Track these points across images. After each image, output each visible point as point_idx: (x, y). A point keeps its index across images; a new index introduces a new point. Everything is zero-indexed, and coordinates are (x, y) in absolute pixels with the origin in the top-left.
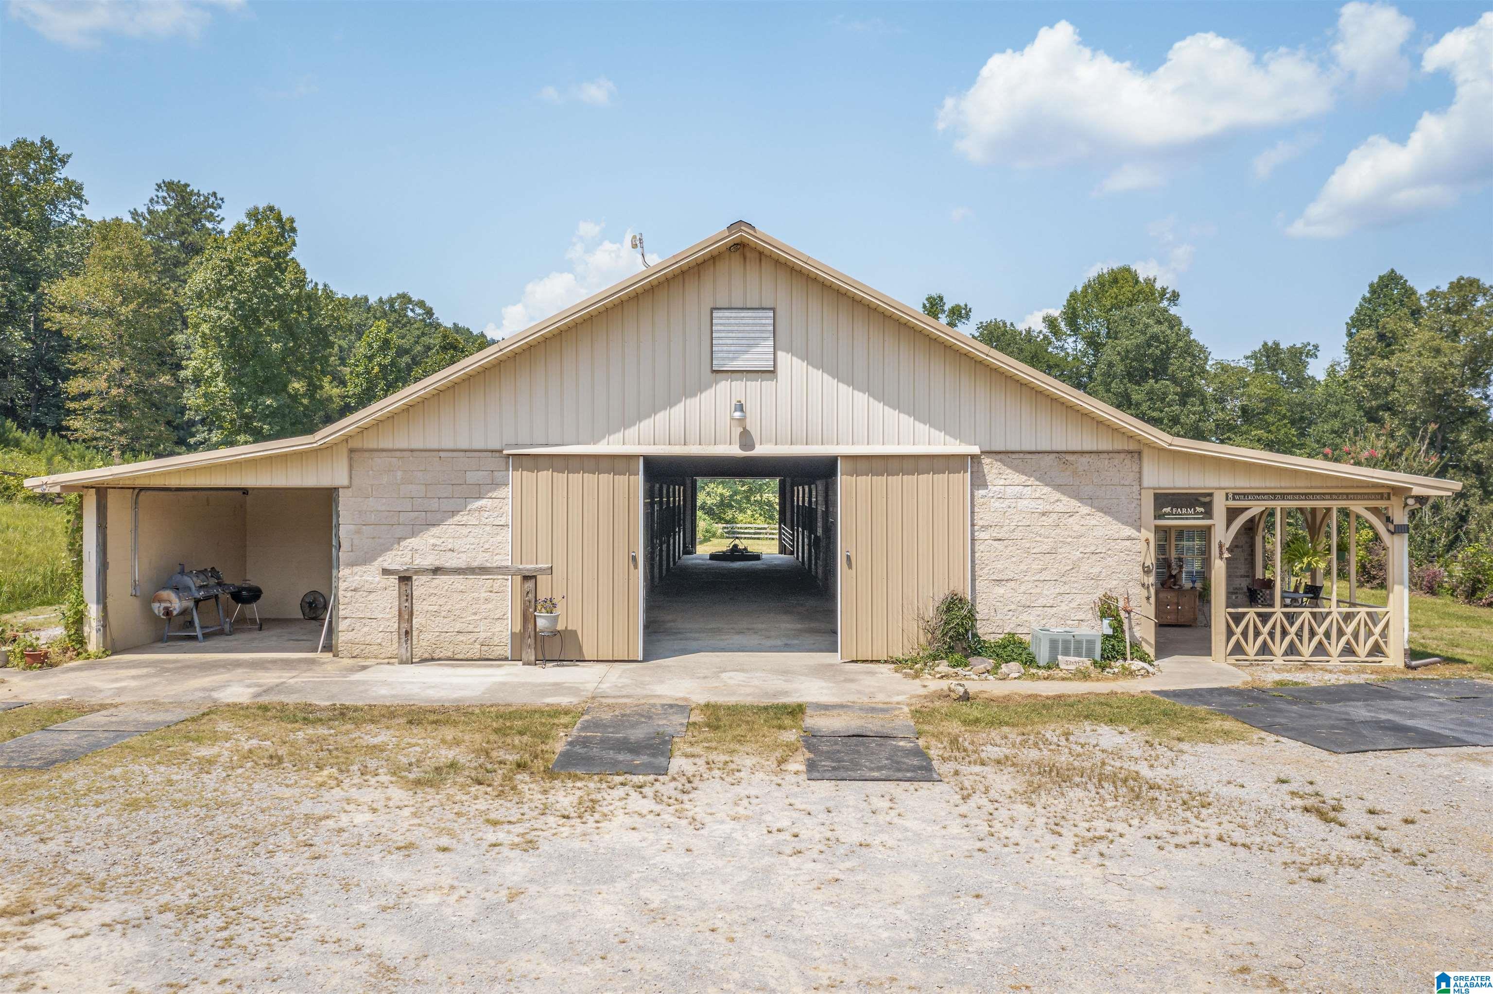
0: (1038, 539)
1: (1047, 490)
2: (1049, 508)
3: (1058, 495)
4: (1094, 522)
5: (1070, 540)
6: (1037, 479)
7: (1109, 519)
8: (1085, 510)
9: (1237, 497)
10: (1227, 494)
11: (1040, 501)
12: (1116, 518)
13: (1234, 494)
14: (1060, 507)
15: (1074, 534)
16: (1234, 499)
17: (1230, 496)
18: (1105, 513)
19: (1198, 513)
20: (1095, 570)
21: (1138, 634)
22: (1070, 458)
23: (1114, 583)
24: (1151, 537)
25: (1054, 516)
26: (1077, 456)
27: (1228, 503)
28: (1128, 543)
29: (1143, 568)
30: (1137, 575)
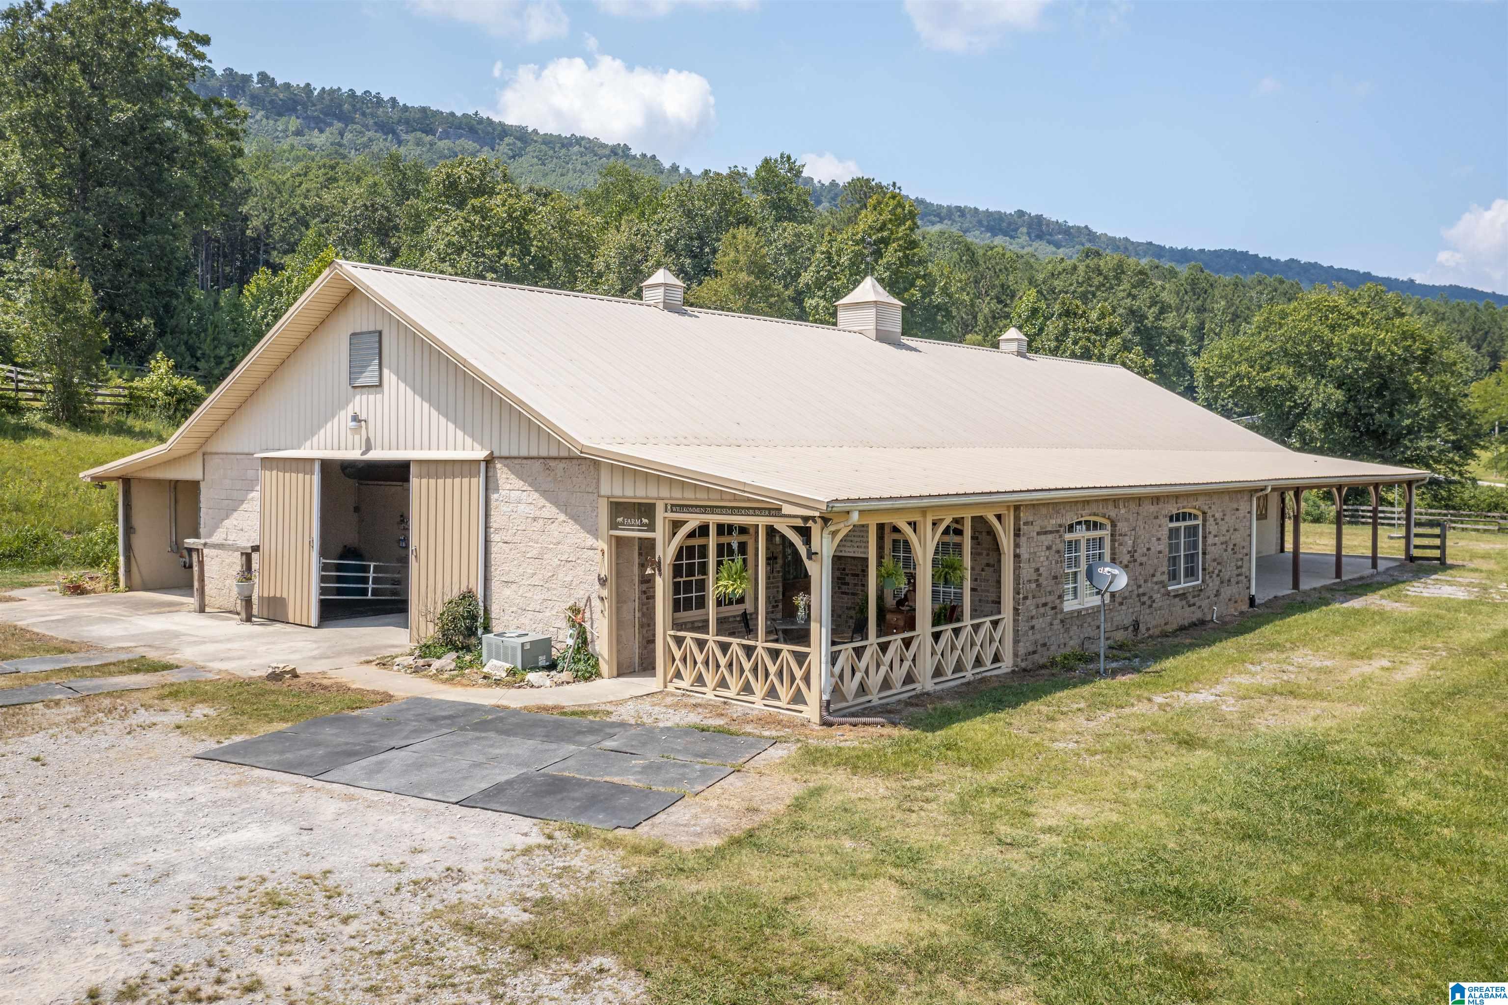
2: (538, 513)
5: (551, 546)
8: (562, 517)
9: (674, 509)
10: (666, 505)
11: (532, 506)
13: (672, 505)
14: (545, 513)
15: (555, 541)
16: (672, 511)
17: (669, 507)
18: (575, 520)
19: (643, 525)
20: (568, 578)
21: (597, 648)
22: (552, 464)
23: (582, 592)
24: (605, 548)
25: (541, 521)
26: (557, 462)
27: (666, 515)
28: (591, 552)
29: (599, 579)
30: (597, 586)
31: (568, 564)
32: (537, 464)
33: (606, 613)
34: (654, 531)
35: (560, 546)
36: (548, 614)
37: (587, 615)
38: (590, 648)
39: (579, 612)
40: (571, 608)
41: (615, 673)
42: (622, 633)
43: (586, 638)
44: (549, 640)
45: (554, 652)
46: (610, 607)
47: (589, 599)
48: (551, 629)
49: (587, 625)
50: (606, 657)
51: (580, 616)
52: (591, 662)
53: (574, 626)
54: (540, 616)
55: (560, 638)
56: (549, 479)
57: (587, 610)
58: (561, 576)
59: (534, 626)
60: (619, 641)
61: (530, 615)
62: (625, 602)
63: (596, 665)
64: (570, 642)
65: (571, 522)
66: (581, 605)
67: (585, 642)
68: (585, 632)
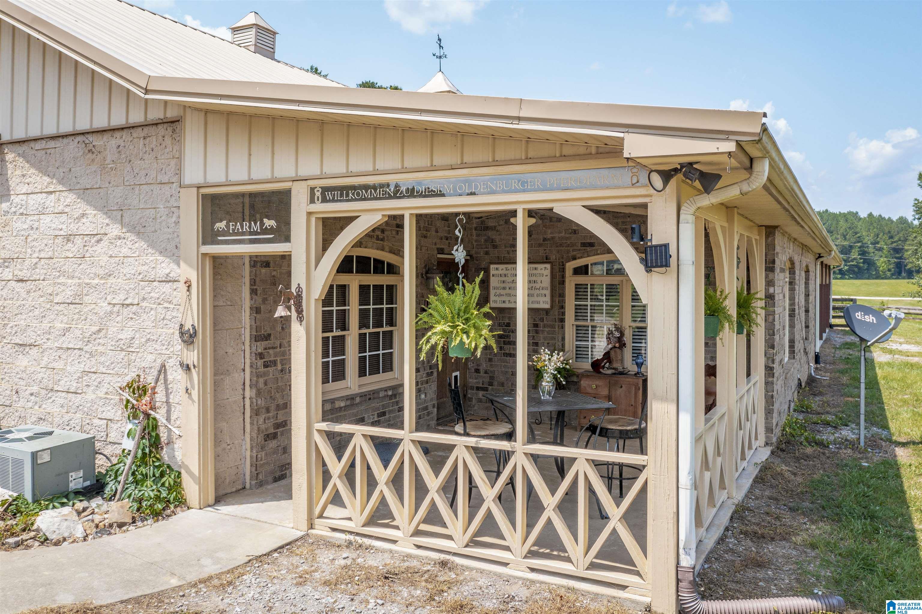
0: (62, 280)
1: (71, 197)
2: (73, 228)
3: (82, 207)
4: (125, 251)
5: (96, 281)
6: (61, 182)
7: (142, 244)
8: (115, 230)
9: (329, 196)
10: (312, 189)
11: (64, 217)
12: (152, 245)
13: (325, 190)
14: (86, 226)
15: (101, 272)
16: (324, 200)
17: (318, 194)
18: (138, 234)
19: (265, 231)
20: (126, 335)
21: (179, 455)
22: (97, 141)
23: (150, 358)
24: (193, 276)
25: (79, 241)
26: (106, 136)
27: (314, 208)
28: (167, 288)
29: (182, 334)
30: (178, 346)
31: (125, 311)
32: (73, 144)
33: (195, 394)
34: (287, 239)
35: (111, 280)
36: (90, 396)
37: (160, 397)
38: (165, 454)
39: (145, 390)
40: (129, 386)
41: (211, 499)
42: (223, 425)
43: (158, 436)
44: (91, 441)
45: (100, 461)
46: (203, 382)
47: (163, 369)
48: (96, 422)
49: (160, 416)
50: (195, 469)
51: (146, 399)
52: (168, 480)
53: (135, 417)
54: (77, 400)
55: (113, 436)
56: (94, 167)
57: (160, 389)
58: (112, 330)
59: (67, 417)
60: (217, 441)
61: (60, 398)
62: (228, 372)
63: (177, 485)
64: (129, 444)
65: (131, 237)
66: (150, 379)
67: (156, 444)
68: (155, 427)
